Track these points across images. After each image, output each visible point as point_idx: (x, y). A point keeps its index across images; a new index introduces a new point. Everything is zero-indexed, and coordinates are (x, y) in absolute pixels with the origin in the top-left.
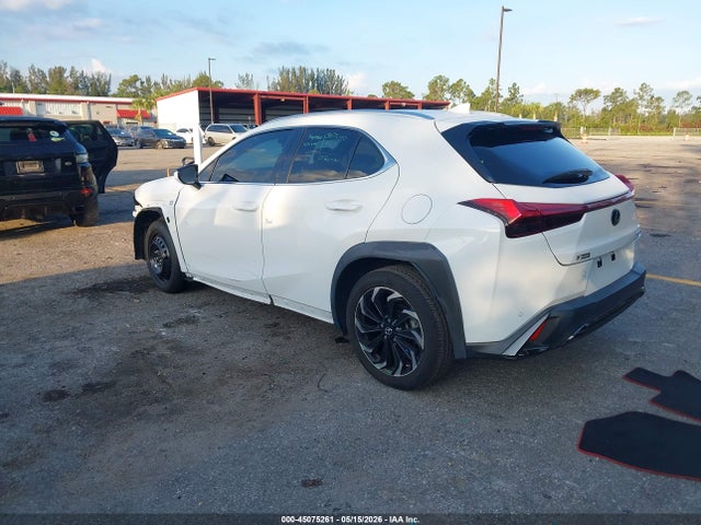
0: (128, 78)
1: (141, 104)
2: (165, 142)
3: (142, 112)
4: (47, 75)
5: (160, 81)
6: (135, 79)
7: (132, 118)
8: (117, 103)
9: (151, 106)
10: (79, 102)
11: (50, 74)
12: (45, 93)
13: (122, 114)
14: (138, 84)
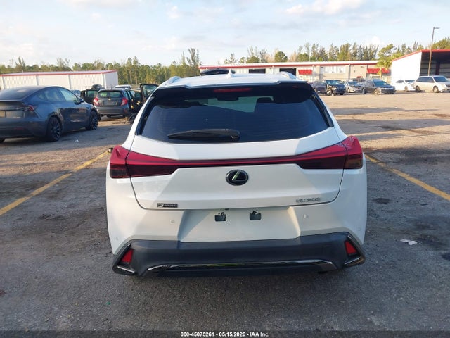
0: (385, 47)
1: (382, 64)
2: (380, 90)
3: (382, 69)
4: (340, 49)
5: (412, 47)
6: (391, 47)
7: (376, 74)
8: (368, 64)
9: (389, 65)
10: (345, 65)
11: (341, 48)
12: (336, 60)
13: (370, 71)
14: (392, 50)
